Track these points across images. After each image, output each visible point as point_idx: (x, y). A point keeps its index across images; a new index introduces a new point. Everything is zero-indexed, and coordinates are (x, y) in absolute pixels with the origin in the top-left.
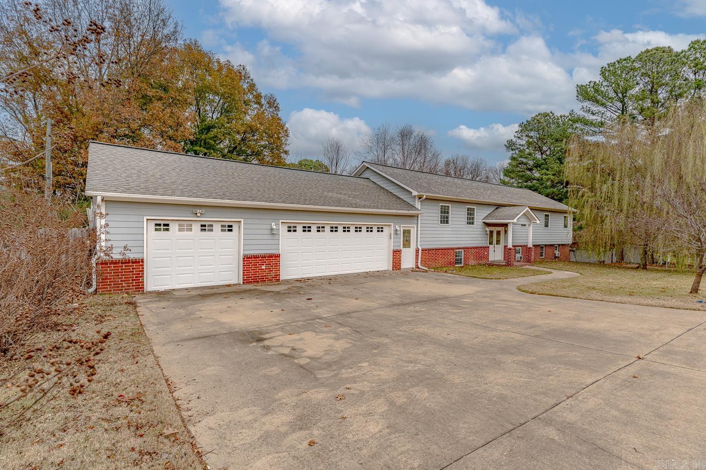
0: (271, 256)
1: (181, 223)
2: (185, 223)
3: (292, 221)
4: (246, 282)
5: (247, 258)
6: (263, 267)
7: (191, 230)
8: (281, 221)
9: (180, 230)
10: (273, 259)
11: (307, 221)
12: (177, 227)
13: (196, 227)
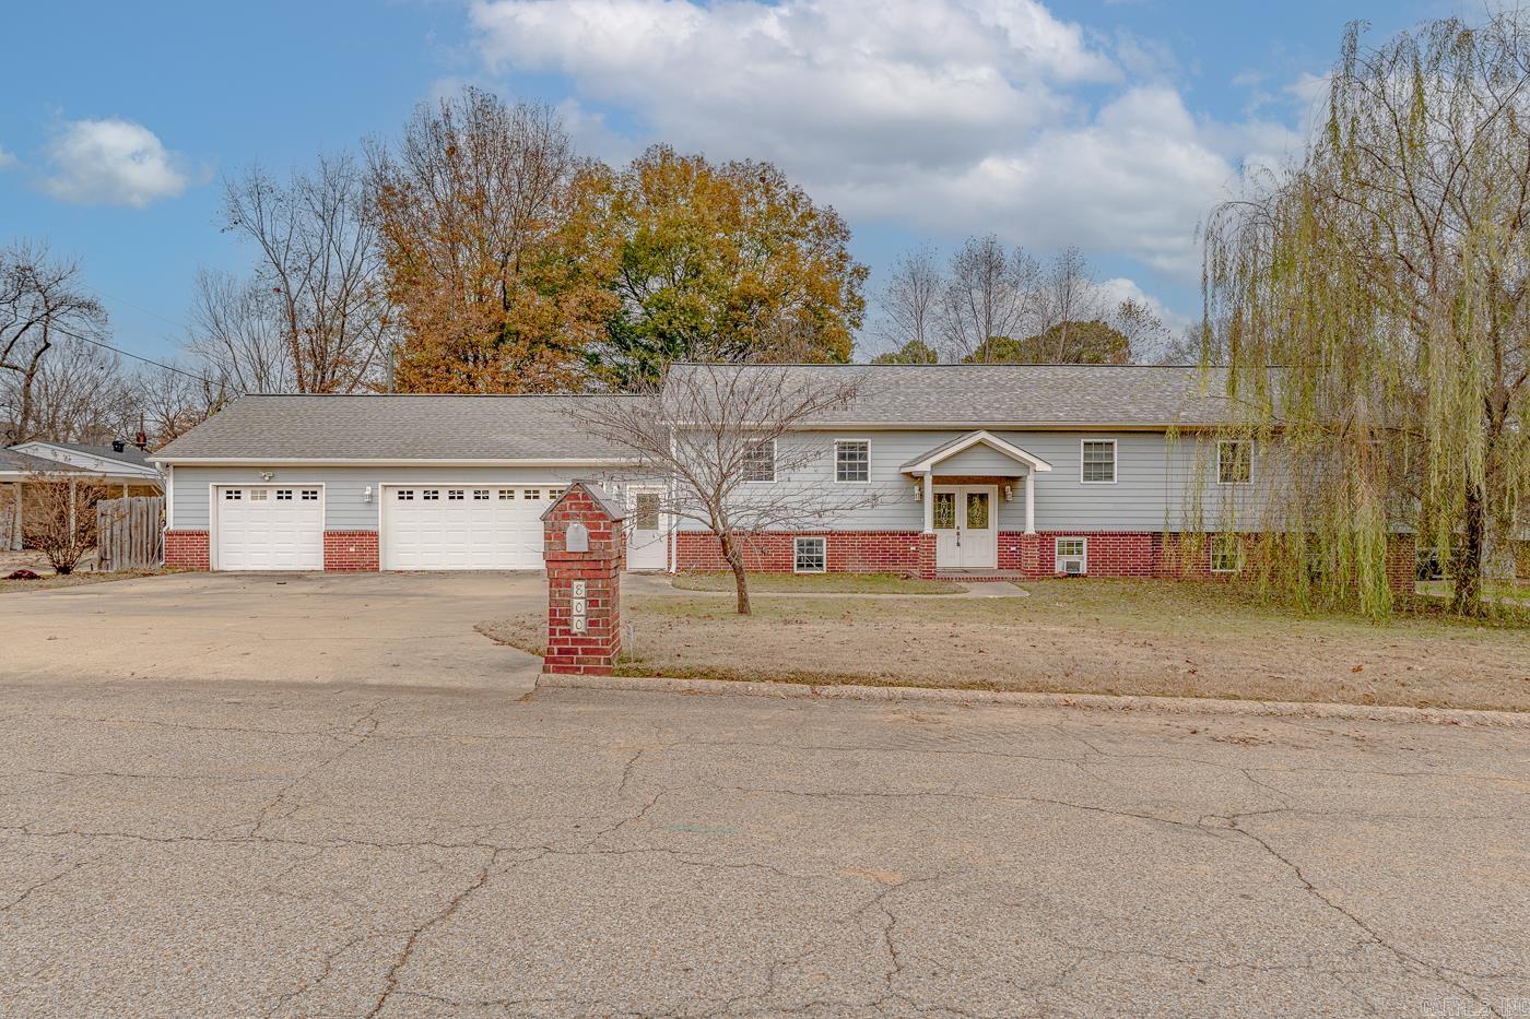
0: (362, 534)
1: (254, 489)
2: (259, 489)
3: (405, 483)
4: (329, 568)
5: (328, 535)
6: (352, 549)
7: (265, 498)
8: (380, 484)
9: (253, 498)
10: (369, 539)
11: (432, 483)
12: (249, 495)
13: (271, 495)
